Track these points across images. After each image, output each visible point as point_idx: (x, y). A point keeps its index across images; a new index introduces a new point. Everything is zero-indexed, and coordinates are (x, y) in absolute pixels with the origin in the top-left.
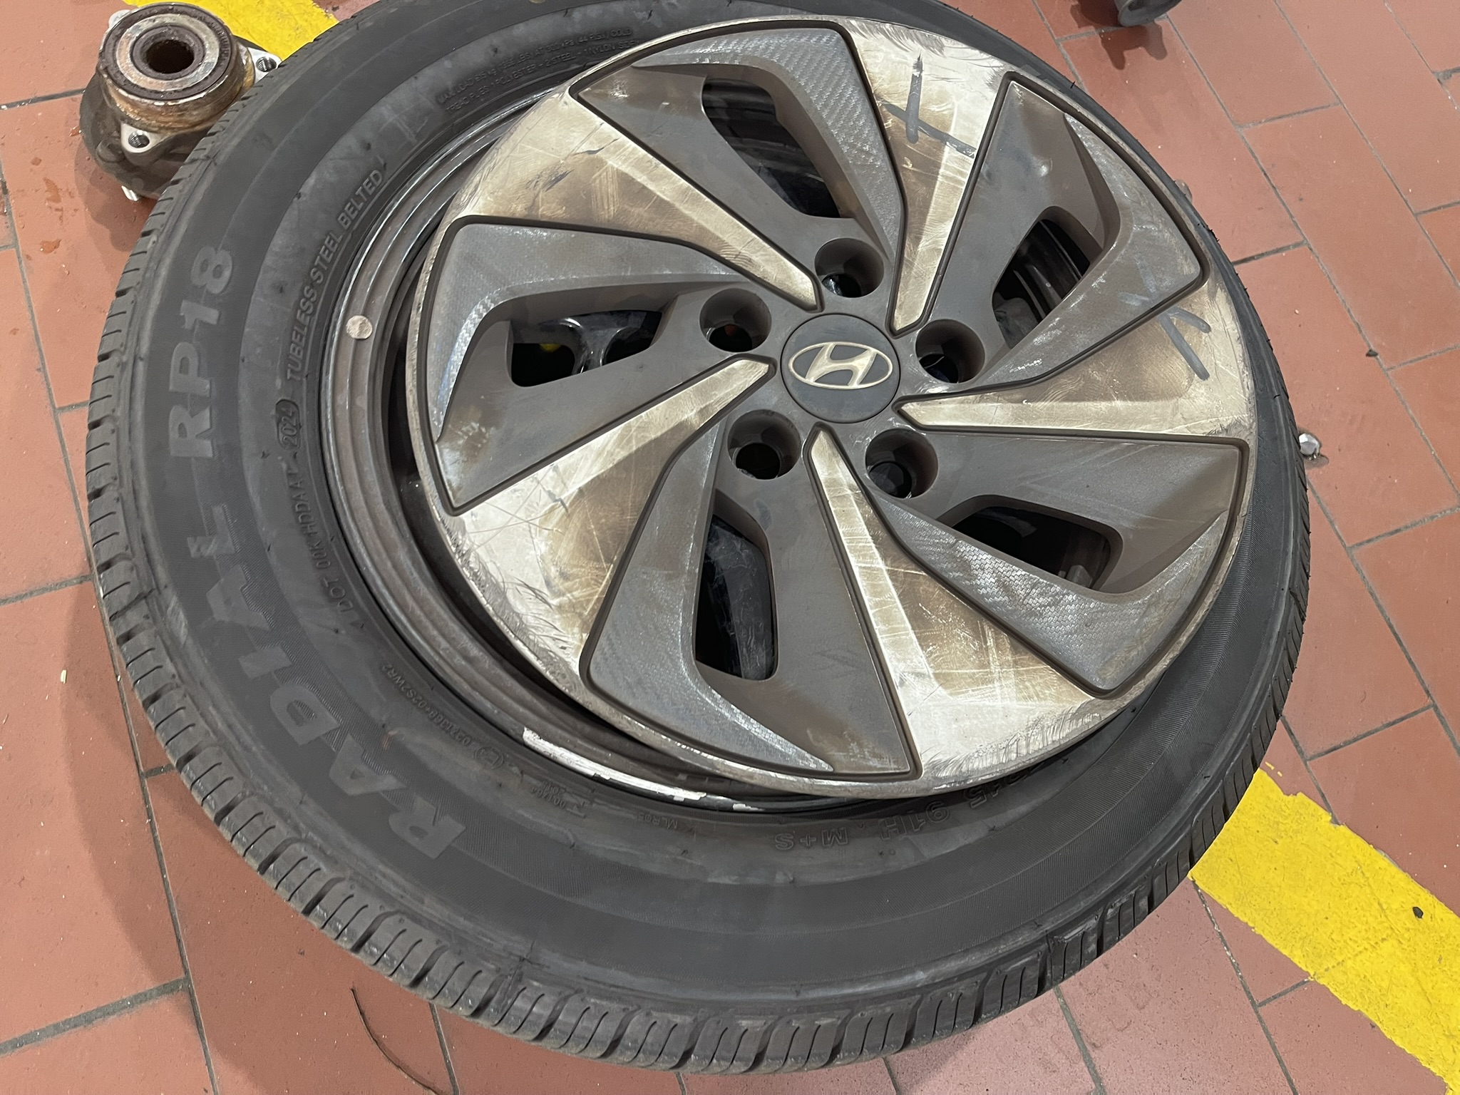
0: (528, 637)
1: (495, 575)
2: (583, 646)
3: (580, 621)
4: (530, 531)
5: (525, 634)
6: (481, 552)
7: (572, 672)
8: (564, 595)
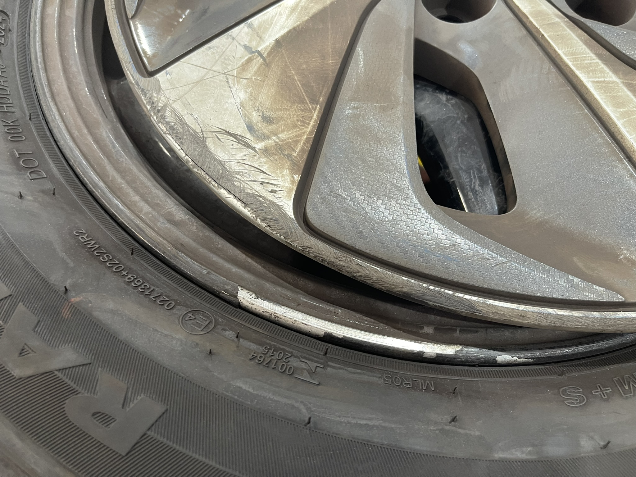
0: (233, 184)
1: (192, 126)
2: (295, 188)
3: (289, 162)
4: (228, 82)
5: (229, 180)
6: (177, 106)
7: (285, 216)
8: (268, 138)
